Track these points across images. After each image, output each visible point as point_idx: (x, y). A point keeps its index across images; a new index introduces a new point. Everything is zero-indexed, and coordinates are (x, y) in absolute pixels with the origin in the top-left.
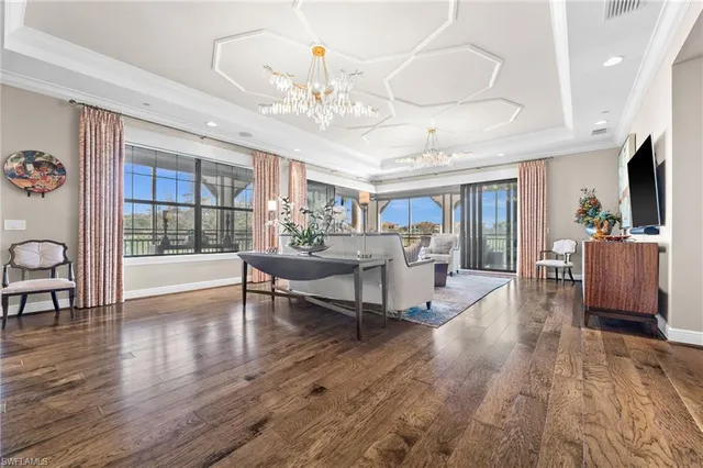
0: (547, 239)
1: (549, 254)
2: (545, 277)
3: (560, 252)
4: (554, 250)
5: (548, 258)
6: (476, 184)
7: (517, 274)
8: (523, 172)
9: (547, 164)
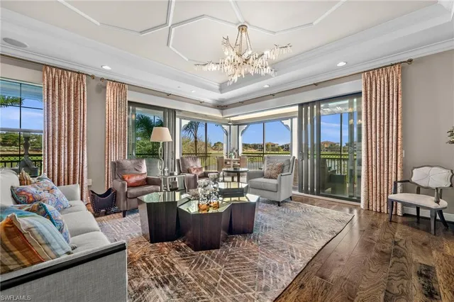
0: (403, 165)
1: (407, 184)
2: (399, 213)
3: (423, 183)
4: (413, 179)
5: (404, 191)
6: (313, 102)
7: (362, 205)
8: (369, 84)
9: (403, 70)
